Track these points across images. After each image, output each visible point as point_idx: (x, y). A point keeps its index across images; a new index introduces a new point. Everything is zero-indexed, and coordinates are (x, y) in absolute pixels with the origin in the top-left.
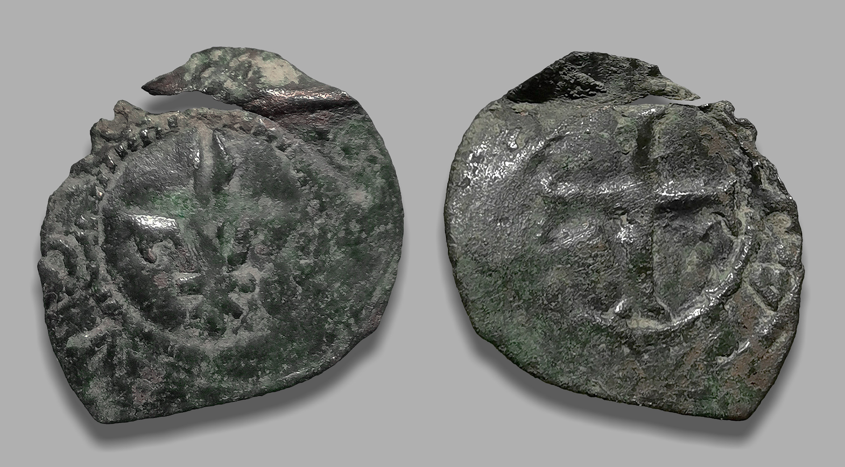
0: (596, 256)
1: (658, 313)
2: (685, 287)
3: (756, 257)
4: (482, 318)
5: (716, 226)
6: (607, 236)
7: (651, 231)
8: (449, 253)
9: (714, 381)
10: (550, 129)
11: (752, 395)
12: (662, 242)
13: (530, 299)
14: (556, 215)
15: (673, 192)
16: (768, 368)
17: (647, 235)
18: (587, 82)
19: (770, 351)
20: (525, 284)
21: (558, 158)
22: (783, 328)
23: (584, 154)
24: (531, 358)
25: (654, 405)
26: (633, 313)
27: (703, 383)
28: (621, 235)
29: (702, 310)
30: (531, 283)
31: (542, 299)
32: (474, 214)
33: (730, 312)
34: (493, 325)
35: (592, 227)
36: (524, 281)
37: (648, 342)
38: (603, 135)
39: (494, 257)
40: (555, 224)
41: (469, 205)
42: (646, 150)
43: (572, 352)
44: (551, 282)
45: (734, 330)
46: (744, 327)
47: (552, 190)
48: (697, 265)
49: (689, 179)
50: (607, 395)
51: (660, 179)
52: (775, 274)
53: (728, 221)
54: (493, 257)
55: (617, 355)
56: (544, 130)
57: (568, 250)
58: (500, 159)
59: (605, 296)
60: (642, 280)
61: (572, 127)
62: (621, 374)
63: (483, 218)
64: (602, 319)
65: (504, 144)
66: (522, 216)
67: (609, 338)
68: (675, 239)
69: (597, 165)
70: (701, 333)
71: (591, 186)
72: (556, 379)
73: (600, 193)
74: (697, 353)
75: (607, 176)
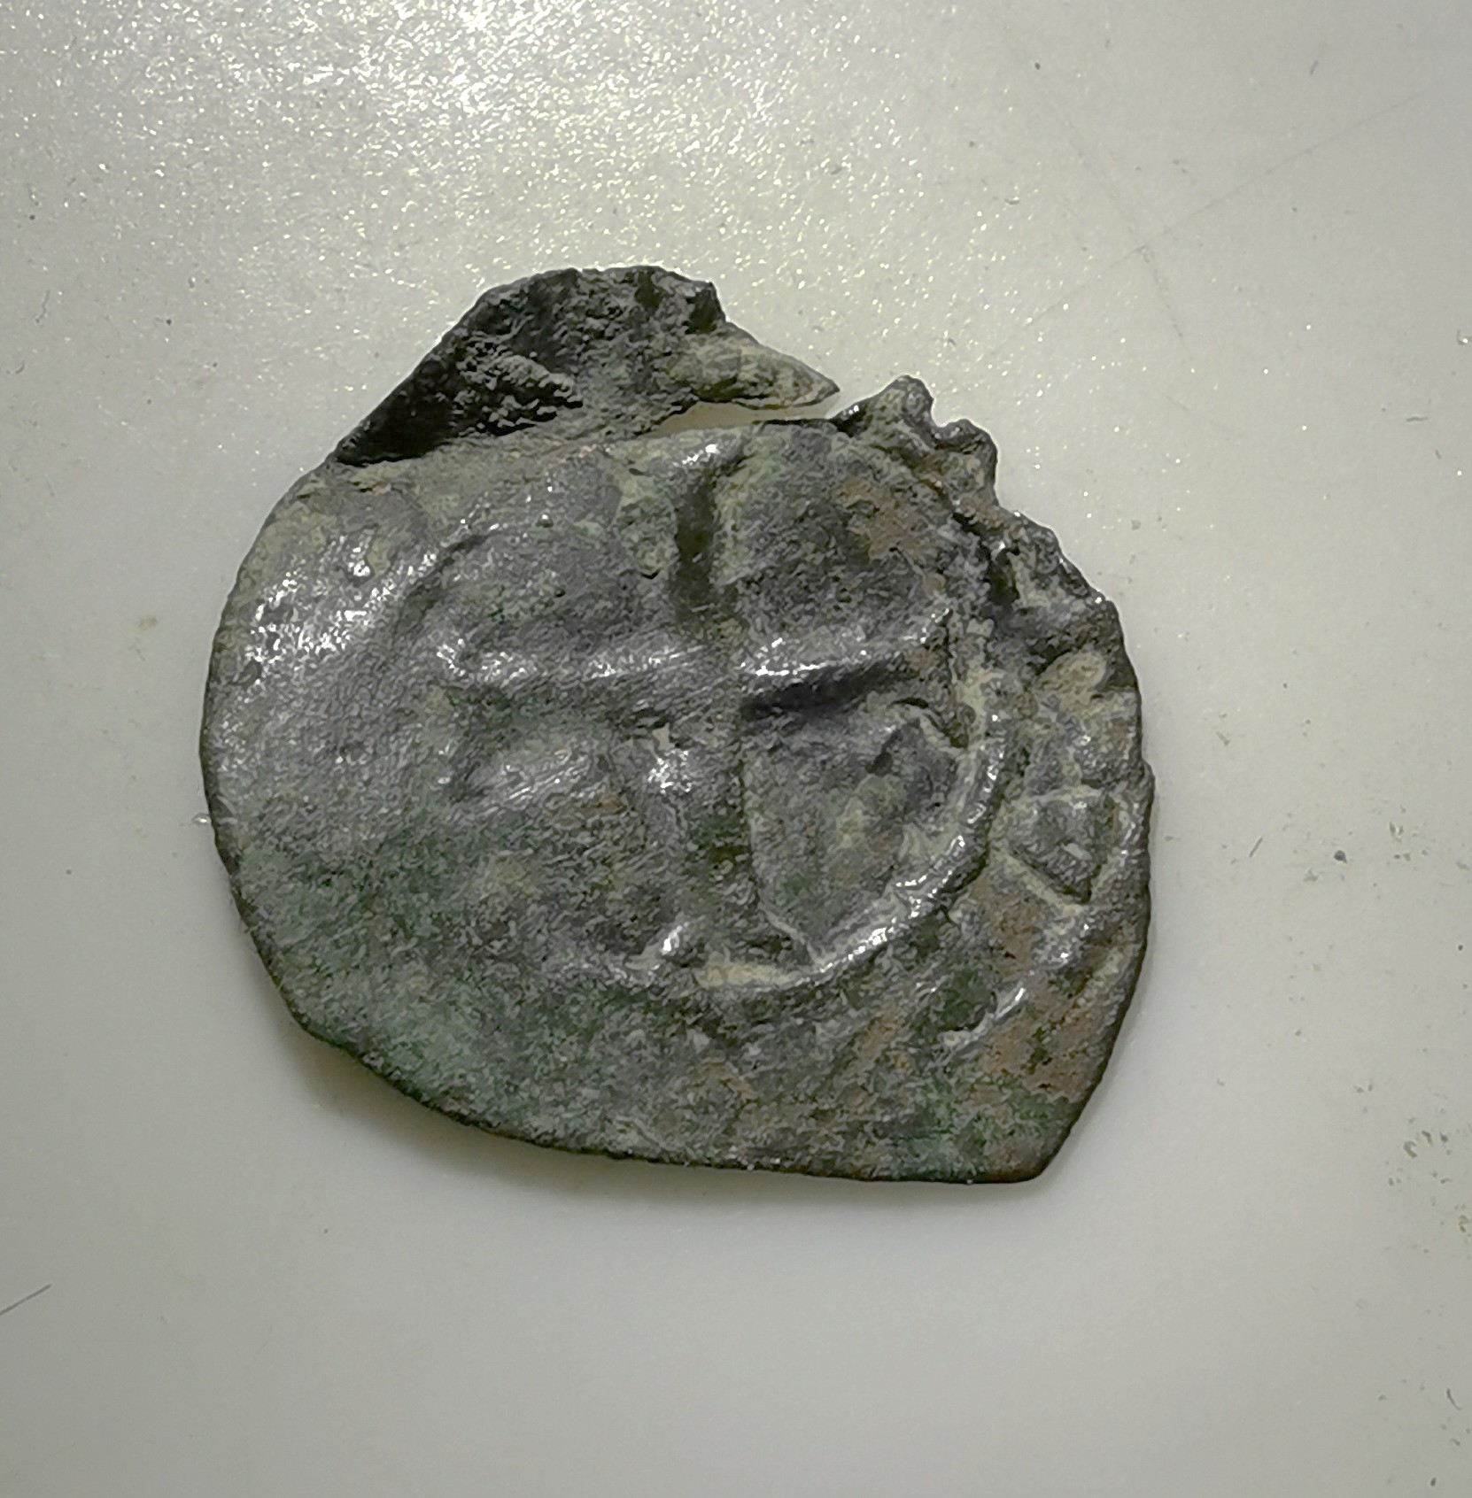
0: (599, 826)
1: (776, 948)
2: (841, 884)
3: (1021, 786)
4: (313, 990)
5: (908, 731)
6: (622, 778)
7: (735, 763)
8: (217, 842)
9: (940, 1092)
10: (450, 519)
11: (1044, 1116)
12: (767, 786)
13: (435, 935)
14: (484, 731)
15: (786, 665)
16: (1081, 1043)
17: (726, 773)
18: (530, 380)
19: (1081, 1001)
20: (419, 900)
21: (476, 592)
22: (1110, 941)
23: (541, 581)
24: (452, 1077)
25: (787, 1164)
26: (708, 953)
27: (911, 1099)
28: (659, 775)
29: (891, 930)
30: (435, 895)
31: (468, 935)
32: (277, 742)
33: (964, 926)
34: (345, 1004)
35: (582, 759)
36: (415, 891)
37: (754, 1016)
38: (586, 529)
39: (334, 839)
40: (484, 753)
41: (261, 723)
42: (702, 564)
43: (557, 1055)
44: (486, 891)
45: (980, 966)
46: (1007, 955)
47: (469, 671)
48: (867, 831)
49: (824, 630)
50: (658, 1151)
51: (748, 637)
52: (1074, 814)
53: (939, 714)
54: (330, 839)
55: (676, 1054)
56: (434, 525)
57: (524, 815)
58: (332, 606)
59: (633, 920)
60: (725, 876)
61: (503, 511)
62: (691, 1096)
63: (298, 750)
64: (629, 971)
65: (338, 569)
66: (397, 738)
67: (650, 1015)
68: (802, 777)
69: (577, 608)
70: (893, 984)
71: (567, 659)
72: (521, 1124)
73: (594, 676)
74: (888, 1029)
75: (607, 632)
